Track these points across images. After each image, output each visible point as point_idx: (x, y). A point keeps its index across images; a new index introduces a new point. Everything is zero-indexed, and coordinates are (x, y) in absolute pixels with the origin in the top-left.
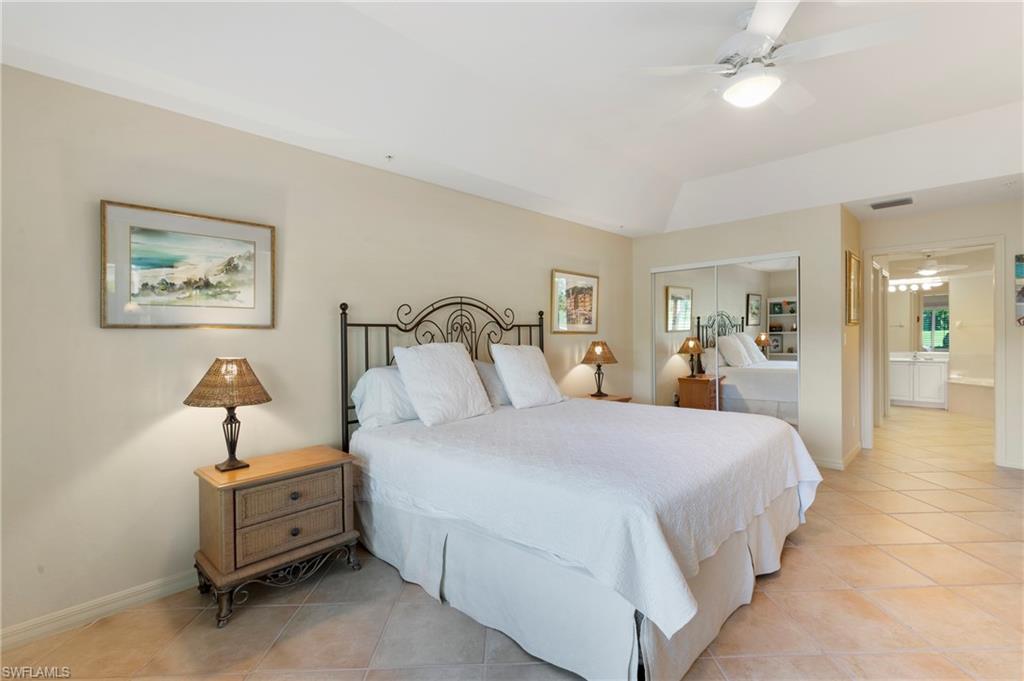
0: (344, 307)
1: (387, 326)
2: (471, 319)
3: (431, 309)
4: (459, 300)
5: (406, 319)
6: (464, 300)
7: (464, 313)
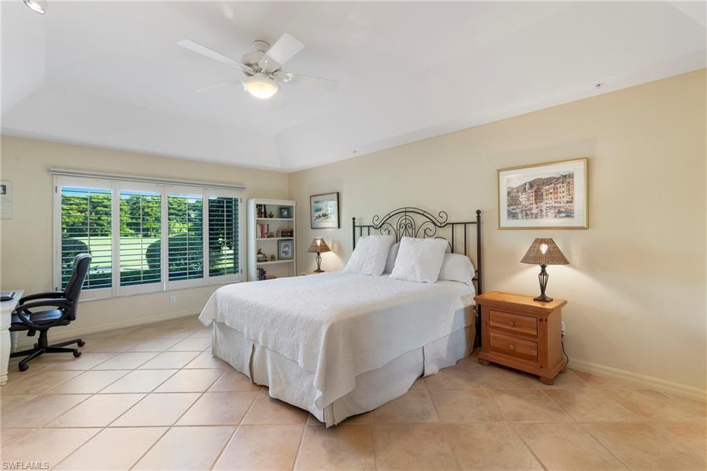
0: (354, 219)
1: (369, 227)
2: (412, 221)
3: (388, 217)
4: (404, 210)
5: (377, 223)
6: (407, 210)
7: (407, 217)
